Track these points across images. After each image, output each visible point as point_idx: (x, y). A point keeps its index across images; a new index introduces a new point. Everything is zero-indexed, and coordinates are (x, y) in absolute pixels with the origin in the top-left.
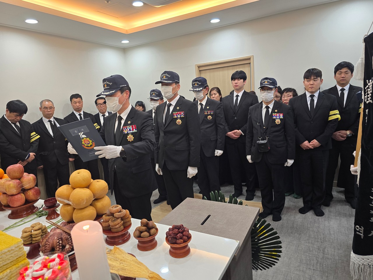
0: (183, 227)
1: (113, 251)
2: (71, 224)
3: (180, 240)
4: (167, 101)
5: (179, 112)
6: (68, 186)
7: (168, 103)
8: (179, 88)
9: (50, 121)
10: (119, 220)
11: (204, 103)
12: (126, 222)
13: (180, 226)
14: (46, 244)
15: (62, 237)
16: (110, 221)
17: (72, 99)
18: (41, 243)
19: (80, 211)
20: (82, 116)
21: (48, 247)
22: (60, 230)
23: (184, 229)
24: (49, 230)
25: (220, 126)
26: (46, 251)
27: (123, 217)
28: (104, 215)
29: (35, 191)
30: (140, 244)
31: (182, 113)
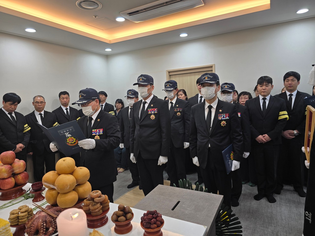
0: (157, 213)
1: (93, 234)
2: (55, 207)
3: (154, 225)
4: (143, 100)
5: (153, 109)
6: (54, 172)
7: (143, 101)
8: (153, 89)
9: (41, 114)
10: (99, 205)
11: (174, 101)
12: (105, 207)
13: (154, 212)
14: (31, 226)
15: (47, 219)
16: (90, 206)
17: (61, 95)
18: (27, 225)
19: (63, 195)
20: (69, 110)
21: (33, 229)
22: (44, 213)
23: (158, 215)
24: (35, 212)
25: (187, 121)
26: (31, 233)
27: (103, 201)
28: (85, 200)
29: (24, 176)
30: (117, 228)
31: (156, 110)
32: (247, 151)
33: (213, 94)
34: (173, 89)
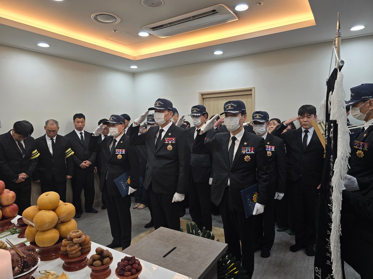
0: (134, 259)
3: (127, 272)
5: (170, 138)
6: (36, 207)
7: (160, 128)
10: (76, 246)
12: (85, 249)
13: (132, 258)
15: (14, 258)
16: (68, 246)
17: (76, 118)
19: (42, 233)
20: (83, 135)
22: (14, 251)
23: (135, 261)
27: (82, 242)
28: (64, 239)
29: (12, 208)
30: (93, 273)
31: (174, 139)
32: (281, 192)
33: (237, 125)
34: (200, 114)
